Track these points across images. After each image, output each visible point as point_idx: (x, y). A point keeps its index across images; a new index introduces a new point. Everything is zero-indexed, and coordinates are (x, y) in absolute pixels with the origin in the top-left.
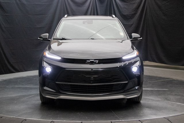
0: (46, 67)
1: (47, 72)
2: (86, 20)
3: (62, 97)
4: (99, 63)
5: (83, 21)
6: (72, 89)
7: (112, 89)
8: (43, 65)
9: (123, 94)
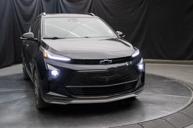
0: (51, 70)
1: (53, 75)
2: (69, 18)
3: (74, 102)
4: (113, 63)
5: (66, 19)
6: (84, 92)
7: (124, 88)
8: (47, 68)
9: (135, 92)
